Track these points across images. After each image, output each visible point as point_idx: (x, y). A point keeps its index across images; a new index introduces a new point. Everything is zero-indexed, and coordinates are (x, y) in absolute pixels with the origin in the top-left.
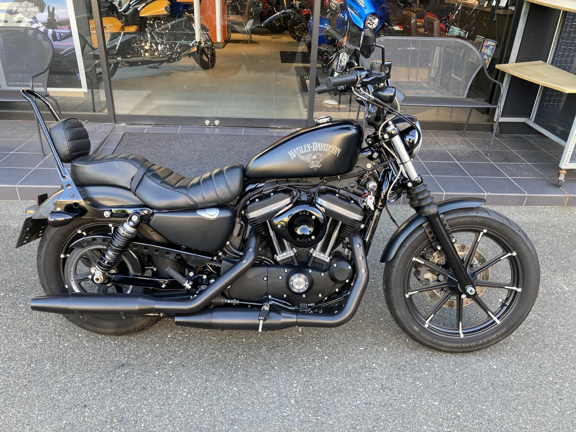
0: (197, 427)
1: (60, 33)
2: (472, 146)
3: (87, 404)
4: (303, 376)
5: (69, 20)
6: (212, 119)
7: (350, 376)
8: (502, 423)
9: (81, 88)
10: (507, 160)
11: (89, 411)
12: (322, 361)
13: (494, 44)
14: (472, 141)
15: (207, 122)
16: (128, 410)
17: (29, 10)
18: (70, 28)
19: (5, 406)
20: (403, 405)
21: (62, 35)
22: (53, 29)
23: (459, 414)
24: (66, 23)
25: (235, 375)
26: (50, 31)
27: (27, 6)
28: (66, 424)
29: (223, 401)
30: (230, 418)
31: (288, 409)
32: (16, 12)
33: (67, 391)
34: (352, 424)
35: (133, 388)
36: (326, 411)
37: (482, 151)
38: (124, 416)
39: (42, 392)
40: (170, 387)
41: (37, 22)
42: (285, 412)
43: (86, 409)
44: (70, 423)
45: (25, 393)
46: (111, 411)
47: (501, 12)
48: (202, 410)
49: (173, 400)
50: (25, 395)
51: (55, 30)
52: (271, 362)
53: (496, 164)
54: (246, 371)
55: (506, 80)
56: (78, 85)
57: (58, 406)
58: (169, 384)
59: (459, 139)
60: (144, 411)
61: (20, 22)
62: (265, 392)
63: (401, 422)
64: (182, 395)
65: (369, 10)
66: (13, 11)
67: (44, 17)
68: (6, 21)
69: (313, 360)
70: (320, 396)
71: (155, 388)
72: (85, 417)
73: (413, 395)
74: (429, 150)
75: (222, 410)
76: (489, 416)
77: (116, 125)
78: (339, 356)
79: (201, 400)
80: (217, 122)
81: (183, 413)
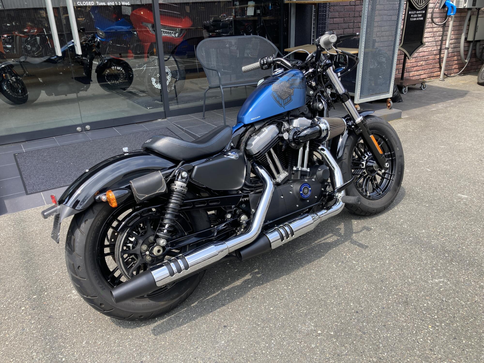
6: (83, 126)
11: (232, 327)
15: (79, 129)
30: (331, 286)
36: (378, 258)
42: (357, 269)
43: (229, 328)
44: (228, 341)
48: (308, 290)
49: (282, 294)
71: (260, 294)
72: (234, 332)
79: (300, 286)
80: (88, 127)
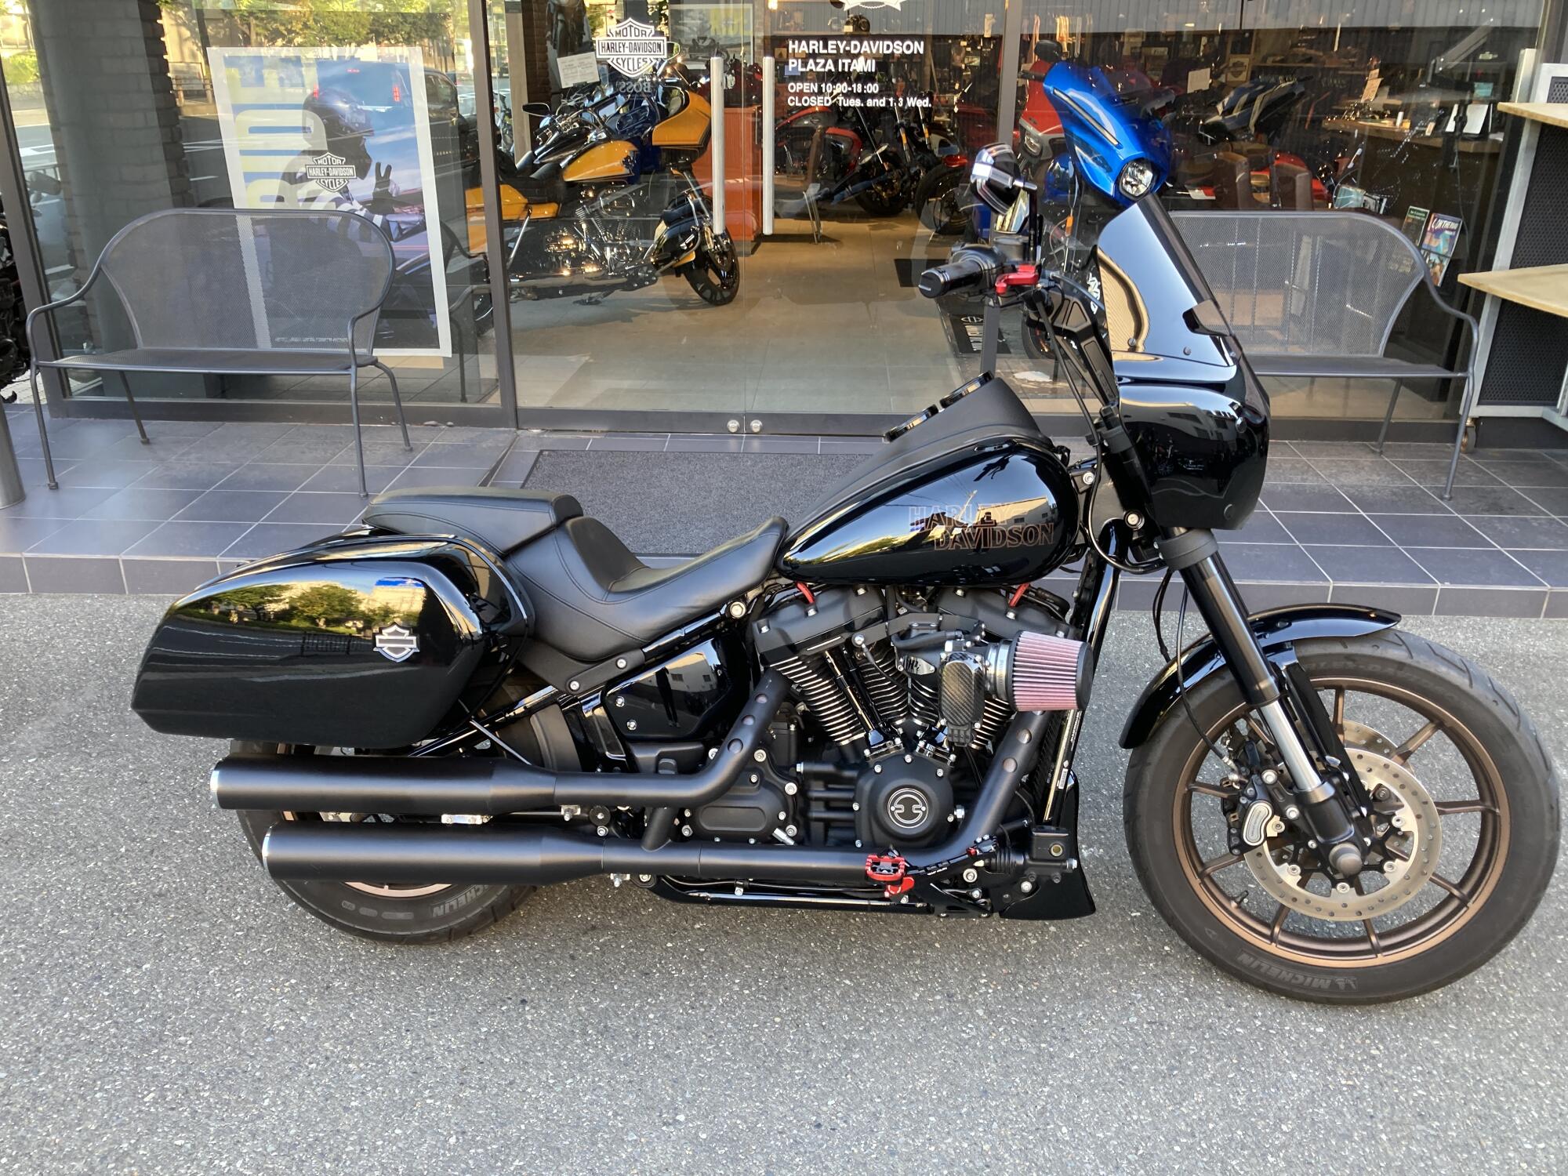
0: (771, 1051)
1: (398, 223)
2: (1402, 477)
3: (528, 997)
4: (999, 963)
5: (421, 193)
6: (746, 418)
7: (1111, 968)
8: (1480, 1075)
9: (438, 347)
10: (1496, 507)
11: (533, 1011)
12: (1043, 935)
13: (1454, 226)
14: (1402, 465)
15: (733, 425)
16: (615, 1012)
17: (334, 172)
18: (422, 211)
19: (355, 995)
20: (1238, 1030)
21: (403, 227)
22: (384, 215)
23: (1374, 1052)
24: (415, 199)
25: (845, 955)
26: (378, 219)
27: (330, 163)
28: (488, 1032)
29: (823, 1005)
30: (841, 1038)
31: (970, 1026)
32: (304, 179)
33: (480, 972)
34: (1120, 1062)
35: (622, 973)
36: (1058, 1033)
37: (1430, 489)
38: (609, 1024)
39: (429, 971)
40: (703, 974)
41: (349, 199)
42: (964, 1031)
43: (527, 1008)
44: (495, 1032)
45: (393, 973)
46: (580, 1013)
47: (1471, 147)
48: (778, 1020)
49: (712, 998)
50: (394, 976)
51: (389, 217)
52: (924, 933)
53: (1467, 518)
54: (869, 948)
55: (1488, 312)
56: (432, 341)
57: (467, 999)
58: (698, 967)
59: (1367, 460)
60: (651, 1016)
61: (312, 199)
62: (915, 990)
63: (1235, 1061)
64: (730, 989)
65: (1127, 151)
66: (299, 175)
67: (365, 187)
68: (280, 199)
69: (1022, 933)
70: (1043, 1004)
71: (670, 973)
72: (526, 1022)
73: (1263, 1011)
74: (1288, 487)
75: (822, 1020)
76: (1449, 1059)
77: (519, 432)
78: (1082, 926)
79: (774, 1000)
80: (756, 425)
81: (735, 1024)
